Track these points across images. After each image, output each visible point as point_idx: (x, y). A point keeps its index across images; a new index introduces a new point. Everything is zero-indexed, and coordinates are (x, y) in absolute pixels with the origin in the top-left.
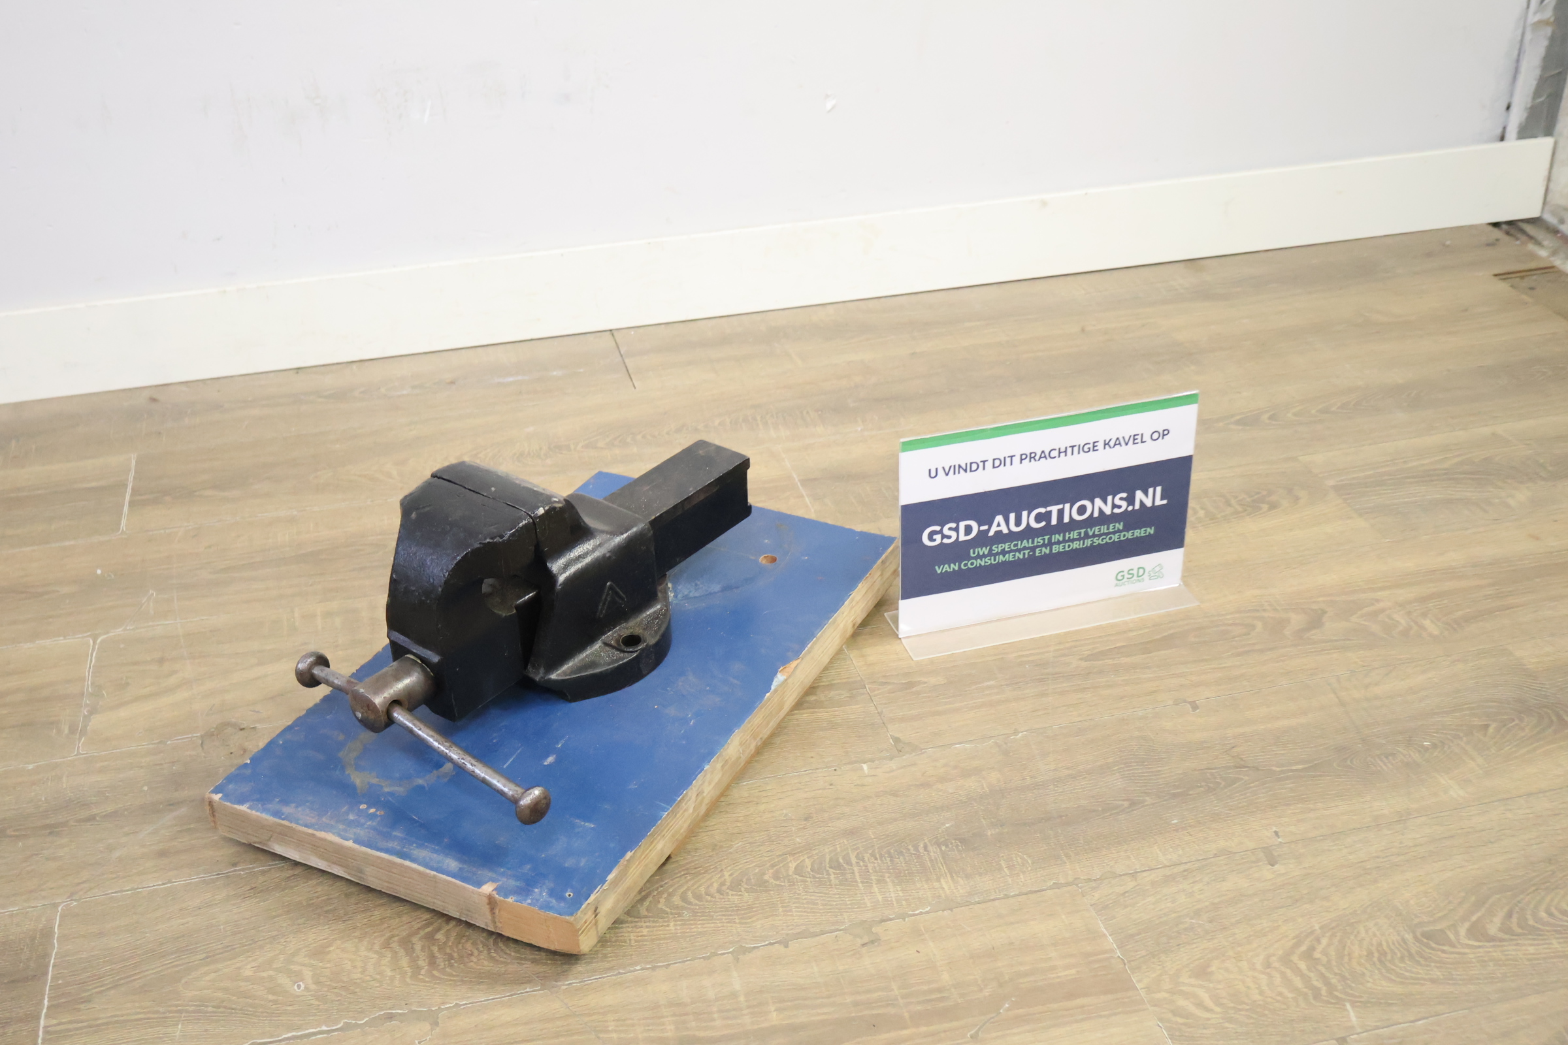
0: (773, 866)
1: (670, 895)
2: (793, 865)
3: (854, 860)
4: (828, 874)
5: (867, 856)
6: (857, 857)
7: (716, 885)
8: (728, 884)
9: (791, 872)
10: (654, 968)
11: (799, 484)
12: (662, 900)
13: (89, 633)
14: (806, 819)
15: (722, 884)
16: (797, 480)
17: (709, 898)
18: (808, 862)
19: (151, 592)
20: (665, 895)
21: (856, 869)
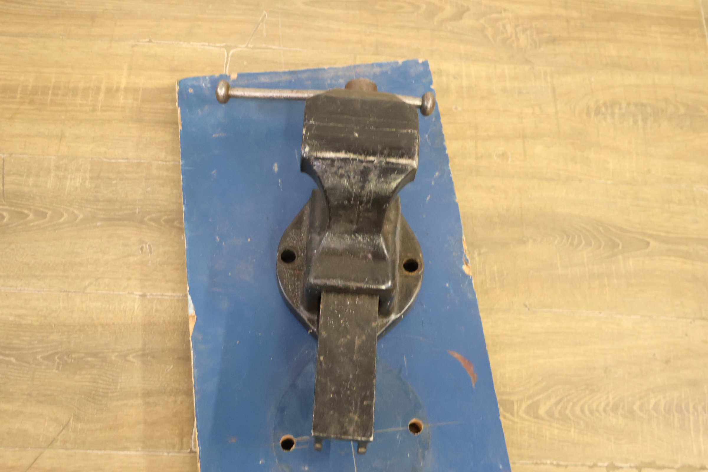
0: (641, 398)
1: (574, 404)
2: (653, 402)
3: (691, 409)
4: (674, 416)
5: (700, 408)
6: (694, 407)
7: (603, 405)
8: (611, 405)
9: (651, 407)
10: (558, 465)
11: (704, 22)
12: (569, 408)
13: (224, 44)
14: (667, 362)
15: (607, 405)
16: (703, 18)
17: (597, 414)
18: (662, 403)
19: (265, 12)
20: (571, 404)
21: (692, 418)
